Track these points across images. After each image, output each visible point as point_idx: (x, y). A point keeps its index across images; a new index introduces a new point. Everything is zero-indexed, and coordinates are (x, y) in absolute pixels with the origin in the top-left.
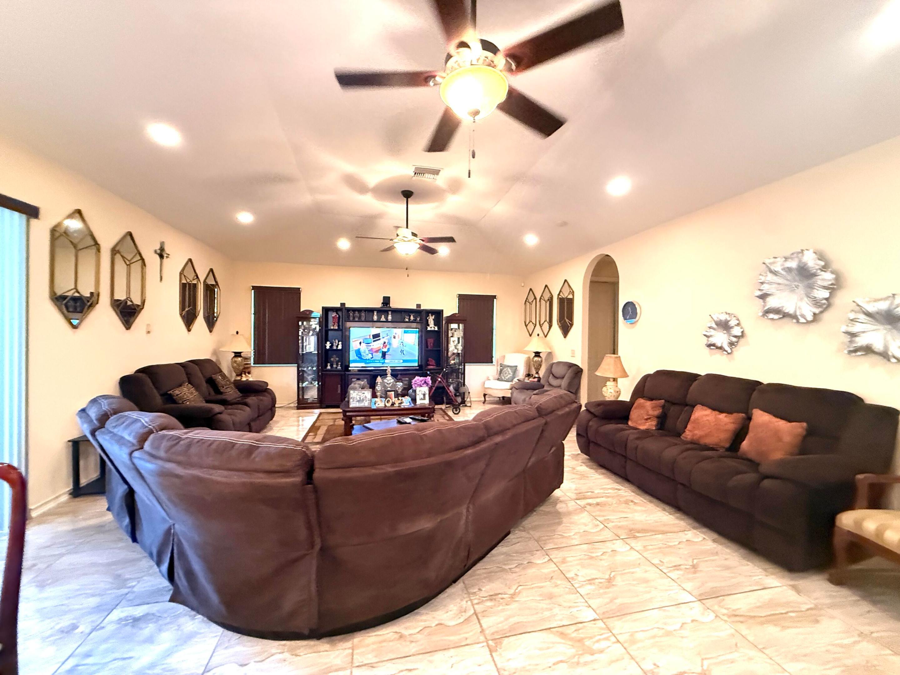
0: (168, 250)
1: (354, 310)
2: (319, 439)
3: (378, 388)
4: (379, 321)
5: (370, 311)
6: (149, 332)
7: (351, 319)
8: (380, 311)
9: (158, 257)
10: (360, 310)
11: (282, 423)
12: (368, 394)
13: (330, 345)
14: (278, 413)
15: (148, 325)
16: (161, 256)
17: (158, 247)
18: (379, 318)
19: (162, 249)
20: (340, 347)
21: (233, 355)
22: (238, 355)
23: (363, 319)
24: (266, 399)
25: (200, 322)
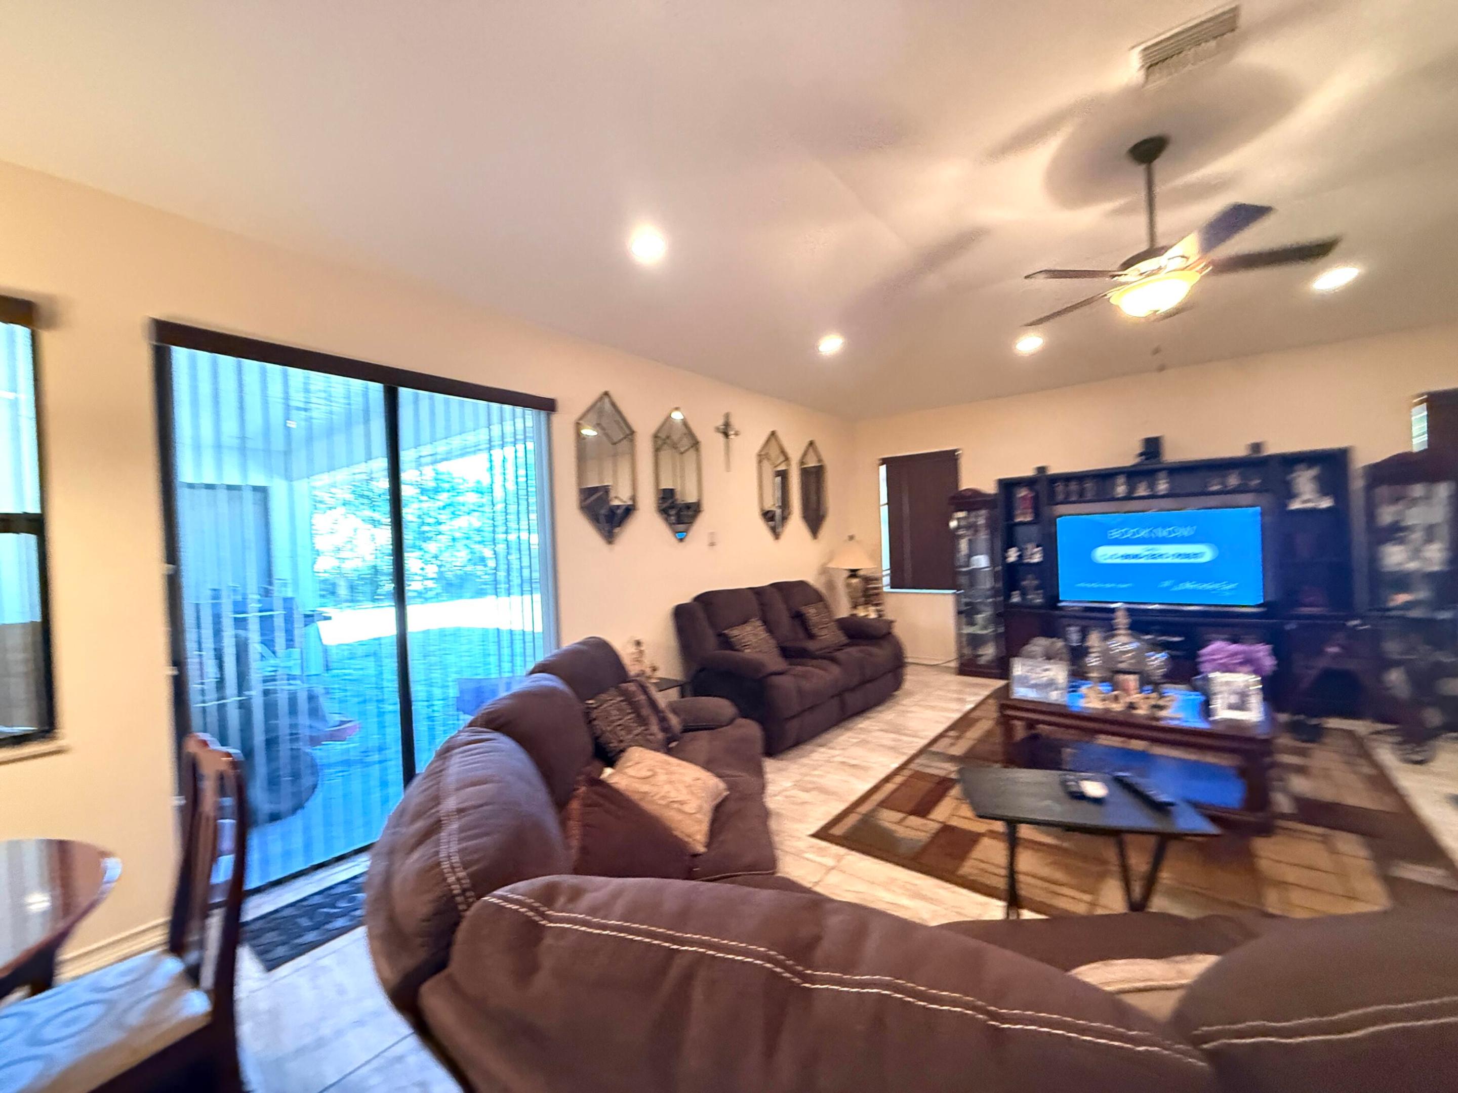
0: (736, 422)
1: (1067, 478)
2: (958, 750)
3: (1093, 661)
4: (1129, 497)
5: (1105, 477)
6: (712, 544)
7: (1060, 497)
8: (1132, 474)
9: (721, 437)
10: (1080, 478)
11: (917, 697)
12: (1059, 673)
13: (1018, 554)
14: (911, 678)
15: (712, 534)
16: (726, 435)
17: (720, 422)
18: (1132, 488)
19: (727, 425)
20: (1037, 559)
21: (847, 574)
22: (853, 573)
23: (1089, 495)
24: (881, 653)
25: (796, 524)
